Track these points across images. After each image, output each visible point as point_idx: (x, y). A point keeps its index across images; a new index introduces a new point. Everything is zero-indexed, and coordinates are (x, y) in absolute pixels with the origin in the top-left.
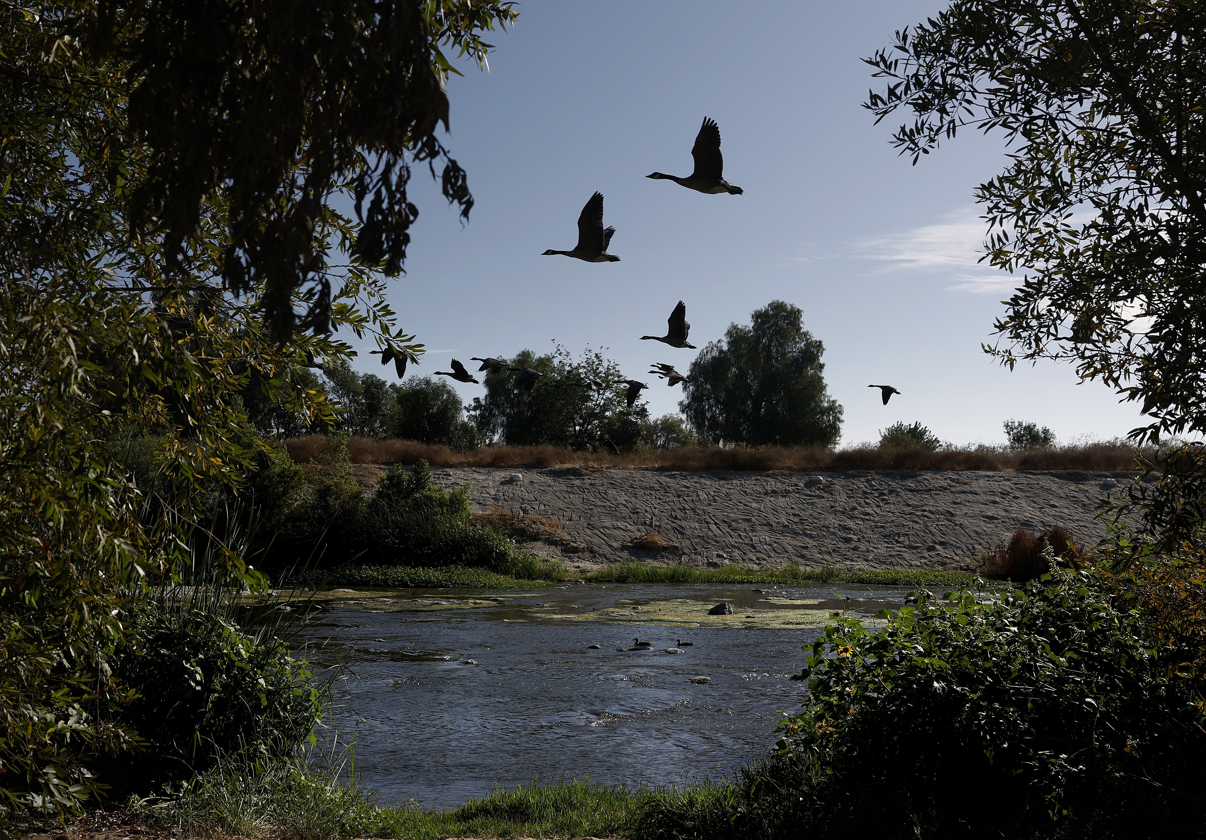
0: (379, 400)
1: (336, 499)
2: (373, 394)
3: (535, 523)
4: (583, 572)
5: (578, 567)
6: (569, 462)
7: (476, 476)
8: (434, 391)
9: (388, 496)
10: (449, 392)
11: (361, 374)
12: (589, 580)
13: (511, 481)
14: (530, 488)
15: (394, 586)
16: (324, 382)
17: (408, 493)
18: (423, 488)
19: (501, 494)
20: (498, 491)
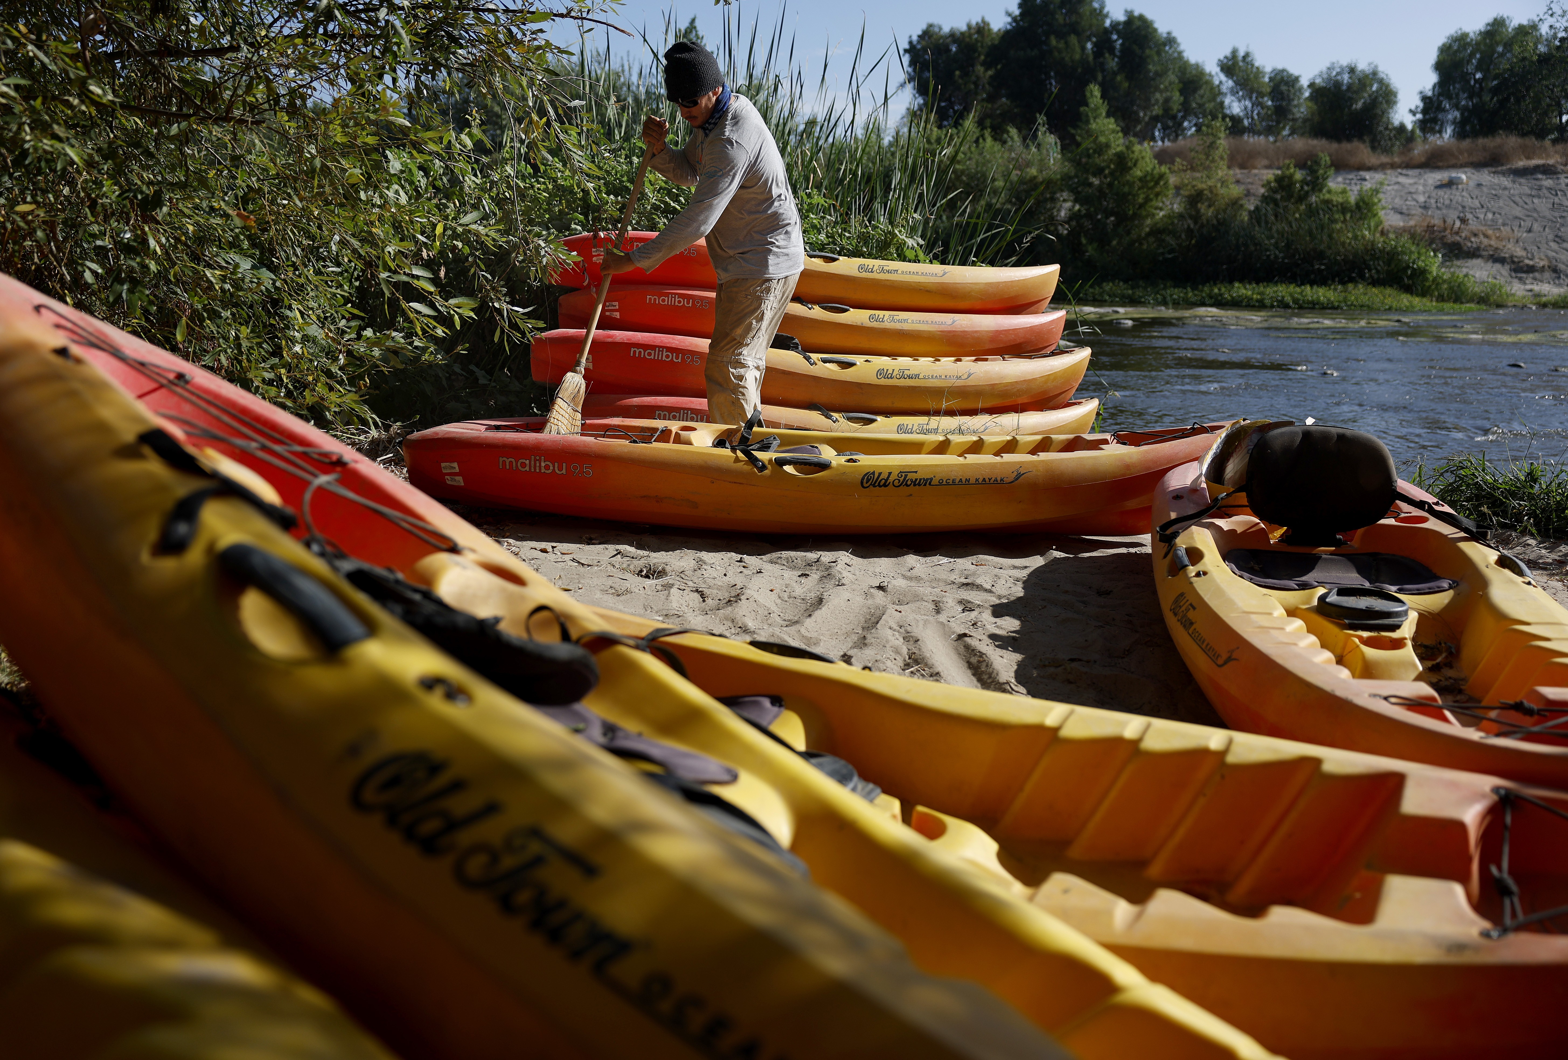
0: (1290, 100)
1: (1209, 206)
2: (1282, 93)
3: (1475, 235)
4: (1538, 295)
5: (1531, 290)
6: (1540, 158)
7: (1402, 179)
8: (1359, 80)
9: (1276, 203)
10: (1381, 82)
11: (1268, 69)
12: (1544, 306)
13: (1450, 184)
14: (1476, 192)
15: (1272, 307)
16: (1221, 82)
17: (1302, 198)
18: (1320, 190)
19: (1433, 201)
20: (1429, 197)
